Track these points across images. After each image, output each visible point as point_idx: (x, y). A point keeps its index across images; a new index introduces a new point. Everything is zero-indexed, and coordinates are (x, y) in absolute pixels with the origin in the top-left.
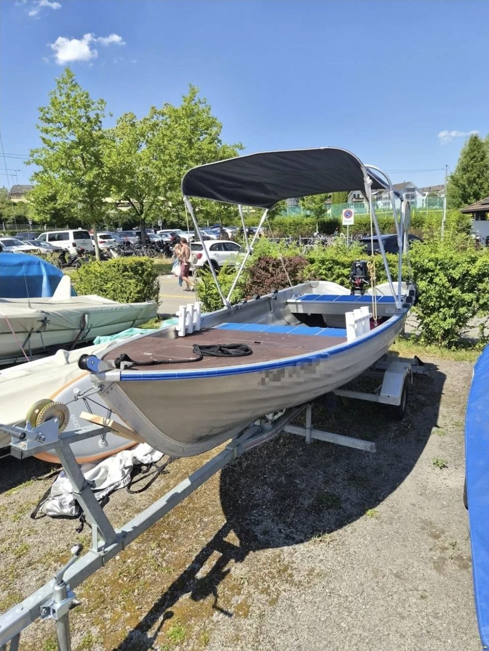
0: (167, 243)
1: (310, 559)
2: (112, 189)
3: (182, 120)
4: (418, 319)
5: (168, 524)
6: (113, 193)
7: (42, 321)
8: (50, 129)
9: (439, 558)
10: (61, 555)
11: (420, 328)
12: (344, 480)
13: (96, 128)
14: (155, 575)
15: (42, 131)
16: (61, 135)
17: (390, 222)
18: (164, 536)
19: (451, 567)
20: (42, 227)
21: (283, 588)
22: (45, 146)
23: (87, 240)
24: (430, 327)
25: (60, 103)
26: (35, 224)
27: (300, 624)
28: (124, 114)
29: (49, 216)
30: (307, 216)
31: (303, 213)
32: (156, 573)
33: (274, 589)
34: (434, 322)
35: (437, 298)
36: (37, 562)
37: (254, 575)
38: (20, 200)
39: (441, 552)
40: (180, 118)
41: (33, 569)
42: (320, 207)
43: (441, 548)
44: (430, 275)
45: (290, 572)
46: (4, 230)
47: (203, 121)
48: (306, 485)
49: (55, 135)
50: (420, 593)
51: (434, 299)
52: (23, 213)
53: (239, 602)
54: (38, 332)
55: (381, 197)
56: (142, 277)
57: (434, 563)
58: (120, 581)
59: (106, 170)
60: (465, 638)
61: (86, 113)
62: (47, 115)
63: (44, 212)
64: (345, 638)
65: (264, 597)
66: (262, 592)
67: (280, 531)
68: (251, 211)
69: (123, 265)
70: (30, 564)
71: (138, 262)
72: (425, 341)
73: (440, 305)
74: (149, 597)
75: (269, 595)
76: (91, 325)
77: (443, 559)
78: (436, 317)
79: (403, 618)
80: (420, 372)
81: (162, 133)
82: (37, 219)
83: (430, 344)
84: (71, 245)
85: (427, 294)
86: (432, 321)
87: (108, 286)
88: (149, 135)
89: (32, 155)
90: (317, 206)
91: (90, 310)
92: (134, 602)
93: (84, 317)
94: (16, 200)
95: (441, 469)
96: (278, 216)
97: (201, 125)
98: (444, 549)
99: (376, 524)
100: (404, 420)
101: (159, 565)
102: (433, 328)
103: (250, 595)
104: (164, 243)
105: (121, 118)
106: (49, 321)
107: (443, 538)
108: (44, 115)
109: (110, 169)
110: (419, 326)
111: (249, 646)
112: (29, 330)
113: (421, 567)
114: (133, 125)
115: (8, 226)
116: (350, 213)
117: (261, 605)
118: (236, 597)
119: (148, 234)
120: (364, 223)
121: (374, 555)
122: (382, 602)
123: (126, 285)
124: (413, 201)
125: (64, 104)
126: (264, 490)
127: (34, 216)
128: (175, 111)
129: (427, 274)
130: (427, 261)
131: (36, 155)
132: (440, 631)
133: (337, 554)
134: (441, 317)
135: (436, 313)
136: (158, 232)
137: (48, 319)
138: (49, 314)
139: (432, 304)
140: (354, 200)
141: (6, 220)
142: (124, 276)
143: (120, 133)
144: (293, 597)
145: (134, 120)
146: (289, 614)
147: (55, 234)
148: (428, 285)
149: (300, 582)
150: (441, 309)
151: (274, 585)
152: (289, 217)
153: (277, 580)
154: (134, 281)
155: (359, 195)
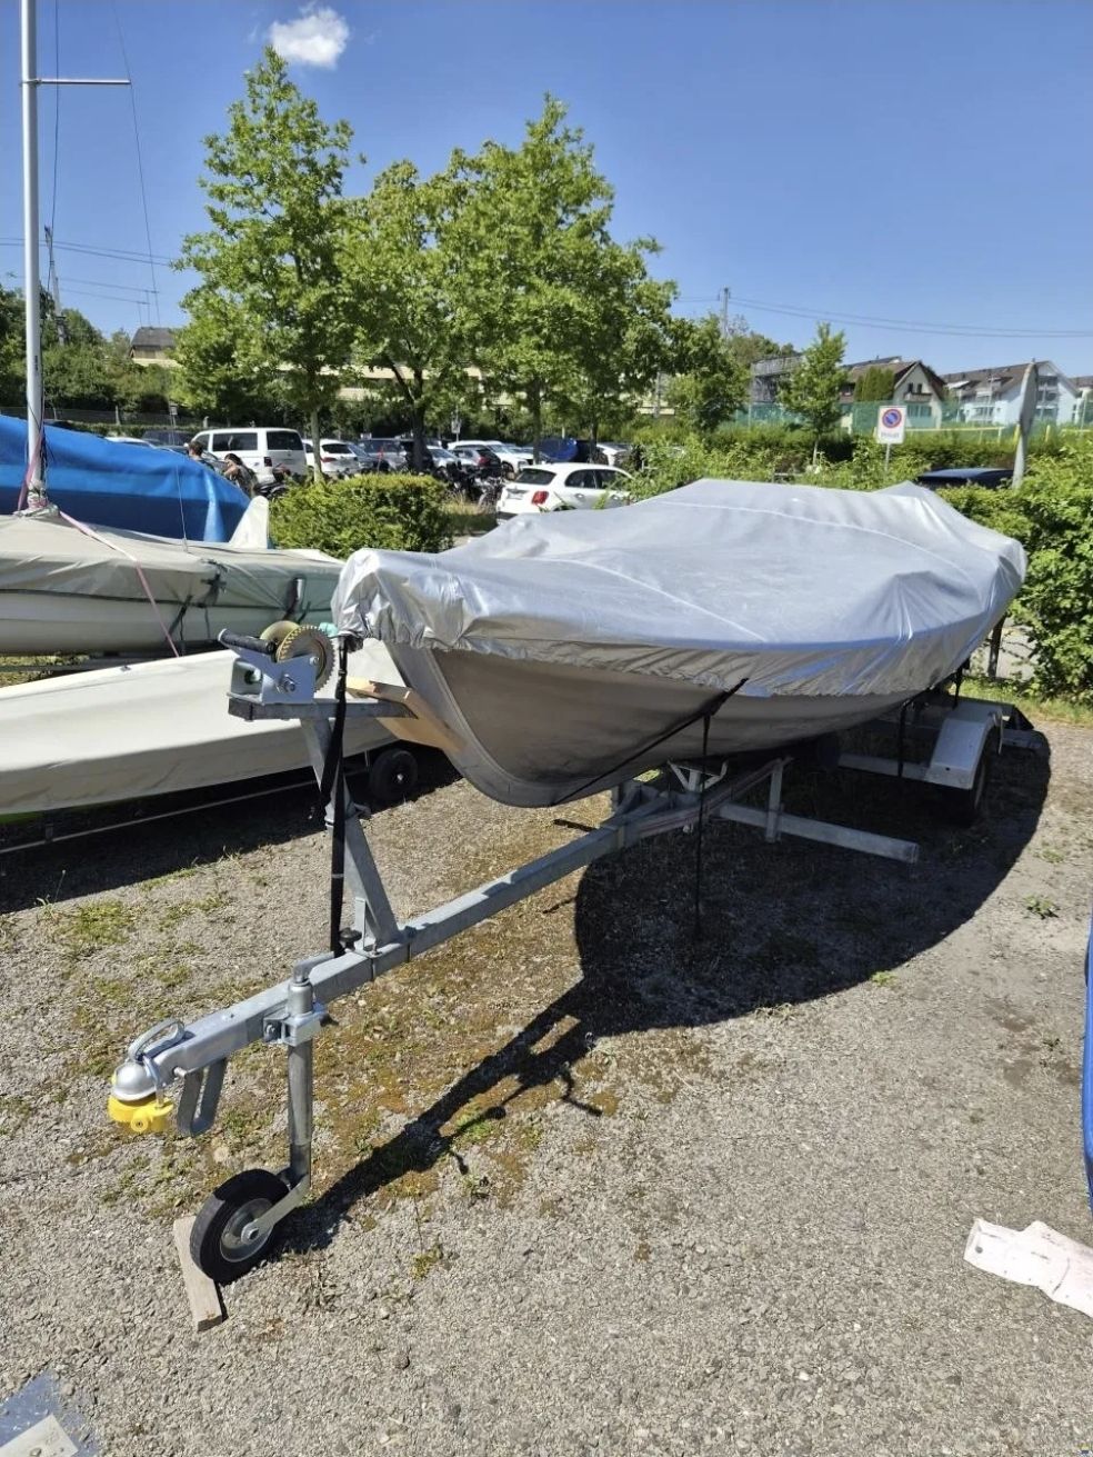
0: (470, 469)
1: (746, 1040)
2: (357, 334)
3: (522, 180)
4: (1030, 640)
5: (462, 959)
6: (360, 343)
7: (210, 582)
8: (229, 188)
9: (1017, 1062)
10: (252, 988)
11: (1035, 659)
12: (830, 919)
13: (330, 189)
14: (433, 1035)
15: (211, 194)
16: (251, 204)
17: (990, 450)
18: (453, 978)
19: (1041, 1080)
20: (200, 422)
21: (687, 1077)
22: (216, 227)
23: (295, 454)
24: (1056, 657)
25: (252, 129)
26: (183, 414)
27: (718, 1136)
28: (392, 164)
29: (213, 397)
30: (794, 427)
31: (783, 420)
32: (437, 1033)
33: (669, 1078)
34: (1068, 645)
35: (1078, 590)
36: (207, 996)
37: (629, 1053)
38: (152, 361)
39: (1023, 1054)
40: (518, 173)
41: (198, 1007)
42: (827, 407)
43: (1024, 1047)
44: (1070, 537)
45: (703, 1055)
46: (118, 424)
47: (570, 182)
48: (749, 922)
49: (238, 204)
50: (971, 1113)
51: (1073, 594)
52: (158, 387)
53: (599, 1091)
54: (201, 605)
55: (975, 395)
56: (417, 520)
57: (1006, 1070)
58: (367, 1038)
59: (345, 287)
60: (1054, 1191)
61: (310, 152)
62: (222, 156)
63: (205, 388)
64: (808, 1166)
65: (650, 1089)
66: (645, 1081)
67: (688, 991)
68: (662, 412)
69: (378, 490)
70: (192, 998)
71: (411, 486)
72: (1040, 690)
73: (1084, 606)
74: (423, 1067)
75: (660, 1087)
76: (309, 604)
77: (1025, 1066)
78: (1072, 635)
79: (930, 1148)
80: (1022, 744)
81: (477, 209)
82: (188, 402)
83: (1052, 696)
84: (262, 461)
85: (1055, 580)
86: (1061, 643)
87: (343, 535)
88: (445, 216)
89: (187, 249)
90: (818, 404)
91: (308, 570)
92: (394, 1071)
93: (294, 583)
94: (144, 361)
95: (1043, 918)
96: (726, 423)
97: (564, 191)
98: (1030, 1049)
99: (891, 998)
100: (973, 828)
101: (442, 1022)
102: (1063, 660)
103: (619, 1082)
104: (464, 470)
105: (384, 174)
106: (225, 583)
107: (1030, 1030)
108: (216, 156)
109: (356, 286)
110: (1030, 656)
111: (616, 1158)
112: (183, 598)
113: (977, 1073)
114: (410, 189)
115: (126, 416)
116: (896, 416)
117: (641, 1101)
118: (593, 1084)
119: (430, 447)
120: (928, 449)
121: (880, 1045)
122: (887, 1120)
123: (382, 535)
124: (1049, 407)
125: (261, 132)
126: (659, 923)
127: (181, 394)
128: (508, 156)
129: (1061, 535)
130: (1064, 503)
131: (195, 249)
132: (1005, 1174)
133: (802, 1037)
134: (1083, 634)
135: (1073, 626)
136: (452, 446)
137: (223, 579)
138: (225, 570)
139: (1066, 604)
140: (909, 396)
141: (123, 402)
142: (378, 515)
143: (380, 208)
144: (707, 1095)
145: (411, 180)
146: (697, 1120)
147: (228, 435)
148: (1061, 560)
149: (723, 1073)
150: (1086, 618)
151: (670, 1072)
152: (752, 429)
153: (675, 1066)
154: (399, 526)
155: (920, 386)
